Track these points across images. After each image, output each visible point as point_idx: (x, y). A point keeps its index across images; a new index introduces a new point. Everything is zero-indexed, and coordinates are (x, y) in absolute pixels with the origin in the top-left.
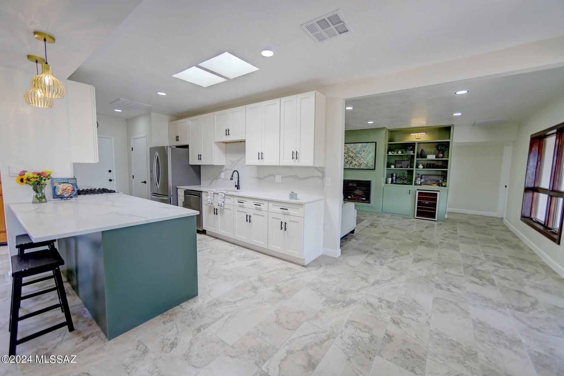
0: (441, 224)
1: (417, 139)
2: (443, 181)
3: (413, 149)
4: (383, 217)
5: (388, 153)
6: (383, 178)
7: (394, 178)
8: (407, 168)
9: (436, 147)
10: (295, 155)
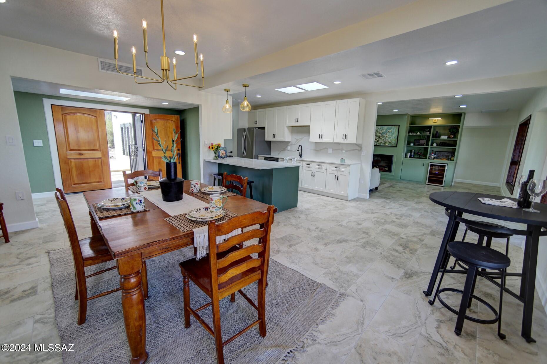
0: (446, 188)
1: (434, 122)
2: (452, 156)
3: (430, 132)
4: (401, 182)
5: (409, 134)
6: (403, 154)
7: (413, 153)
8: (424, 145)
9: (449, 129)
10: (345, 137)
